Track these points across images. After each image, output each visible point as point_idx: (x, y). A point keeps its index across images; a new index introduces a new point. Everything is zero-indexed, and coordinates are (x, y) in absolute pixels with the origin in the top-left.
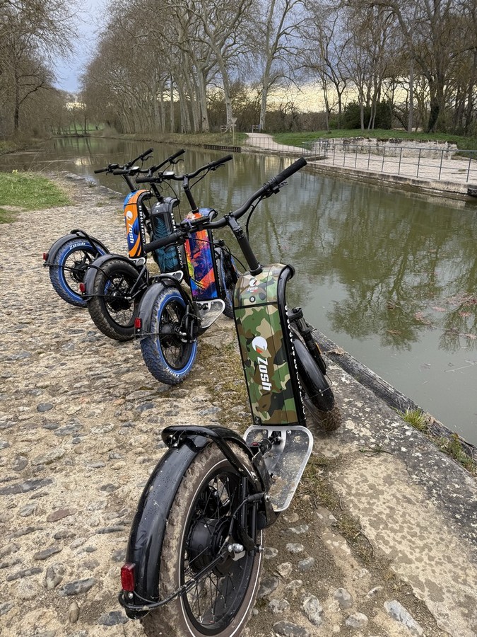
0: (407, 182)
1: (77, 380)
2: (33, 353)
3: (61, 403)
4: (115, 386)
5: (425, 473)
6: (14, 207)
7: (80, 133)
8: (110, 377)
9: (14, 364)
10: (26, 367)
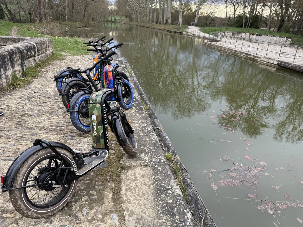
0: (251, 56)
1: (51, 126)
2: (41, 114)
3: (41, 133)
4: (64, 130)
5: (158, 176)
6: (67, 53)
7: (113, 20)
8: (64, 126)
9: (32, 117)
10: (36, 119)
